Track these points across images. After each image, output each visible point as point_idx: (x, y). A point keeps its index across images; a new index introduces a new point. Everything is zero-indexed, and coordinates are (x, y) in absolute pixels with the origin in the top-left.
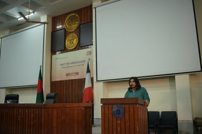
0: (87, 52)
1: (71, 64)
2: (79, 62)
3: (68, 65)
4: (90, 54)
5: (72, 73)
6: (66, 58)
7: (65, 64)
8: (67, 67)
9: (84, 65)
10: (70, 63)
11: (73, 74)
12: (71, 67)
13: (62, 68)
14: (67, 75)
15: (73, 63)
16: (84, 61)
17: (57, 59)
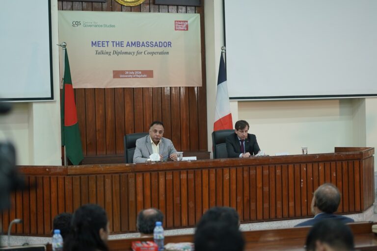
0: (175, 21)
1: (128, 45)
2: (154, 44)
3: (119, 49)
4: (186, 29)
5: (134, 71)
6: (114, 26)
7: (108, 42)
8: (115, 52)
9: (168, 53)
10: (125, 44)
11: (137, 72)
12: (130, 53)
13: (97, 53)
14: (117, 74)
15: (133, 44)
16: (169, 44)
17: (78, 23)
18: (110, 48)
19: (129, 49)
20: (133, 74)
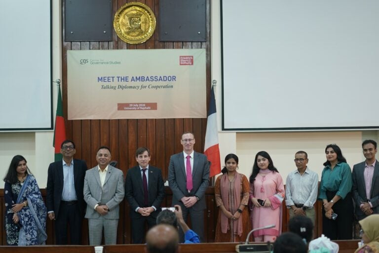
0: (180, 57)
1: (133, 79)
2: (158, 78)
3: (123, 83)
4: (191, 63)
5: (138, 104)
6: (119, 63)
7: (113, 77)
8: (120, 87)
9: (172, 87)
10: (130, 79)
11: (140, 105)
12: (134, 87)
13: (103, 87)
14: (121, 107)
15: (138, 79)
16: (174, 78)
17: (85, 61)
18: (116, 83)
19: (133, 84)
20: (137, 106)
